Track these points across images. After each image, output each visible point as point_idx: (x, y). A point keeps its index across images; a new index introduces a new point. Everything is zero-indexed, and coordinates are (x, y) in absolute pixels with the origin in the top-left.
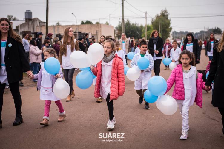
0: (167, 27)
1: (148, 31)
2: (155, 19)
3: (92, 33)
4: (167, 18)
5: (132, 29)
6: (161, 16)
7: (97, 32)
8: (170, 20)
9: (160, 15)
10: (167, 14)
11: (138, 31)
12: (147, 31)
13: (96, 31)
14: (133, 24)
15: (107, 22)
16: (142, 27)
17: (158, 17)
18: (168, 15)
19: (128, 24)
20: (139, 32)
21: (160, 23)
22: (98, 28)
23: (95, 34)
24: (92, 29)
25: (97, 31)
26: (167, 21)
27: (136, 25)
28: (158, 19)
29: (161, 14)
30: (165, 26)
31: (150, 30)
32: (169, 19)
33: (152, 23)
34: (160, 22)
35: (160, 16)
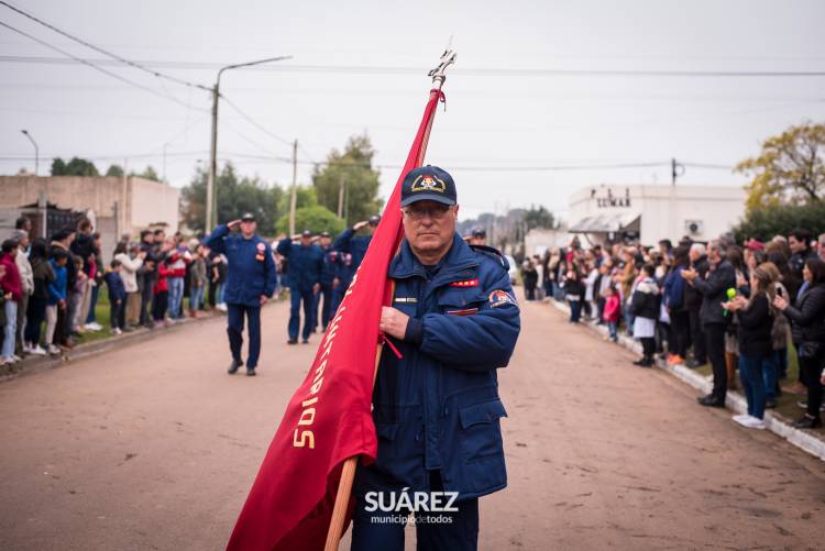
0: (367, 199)
1: (300, 210)
2: (325, 167)
3: (98, 208)
4: (368, 167)
5: (241, 199)
6: (347, 155)
7: (115, 209)
8: (379, 174)
9: (342, 152)
10: (370, 150)
11: (262, 204)
12: (298, 206)
13: (112, 205)
14: (246, 181)
15: (150, 169)
16: (277, 191)
17: (336, 162)
18: (370, 155)
19: (228, 180)
20: (264, 210)
21: (342, 183)
22: (121, 191)
23: (108, 213)
24: (98, 193)
25: (116, 204)
26: (366, 177)
27: (259, 185)
28: (334, 168)
29: (347, 148)
30: (362, 195)
31: (305, 203)
32: (374, 168)
33: (315, 179)
34: (344, 177)
35: (344, 157)
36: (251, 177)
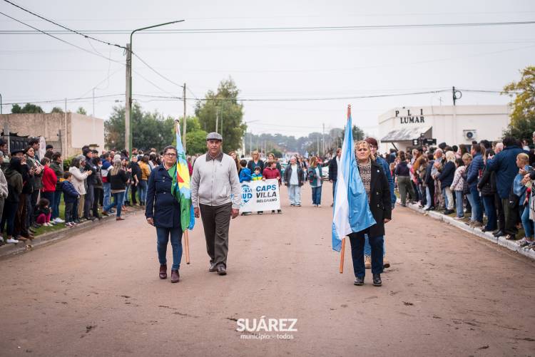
0: (234, 125)
1: (189, 134)
2: (205, 102)
3: (46, 136)
4: (234, 102)
5: (146, 128)
6: (220, 94)
7: (60, 135)
8: (242, 106)
9: (216, 92)
10: (236, 90)
11: (161, 132)
12: (187, 132)
13: (58, 133)
14: (148, 115)
15: (81, 109)
16: (169, 121)
17: (211, 98)
18: (236, 93)
19: (136, 115)
20: (162, 135)
21: (217, 114)
22: (63, 123)
23: (56, 139)
24: (46, 125)
25: (60, 131)
26: (233, 108)
27: (157, 118)
28: (211, 104)
29: (219, 89)
30: (231, 122)
31: (193, 129)
32: (238, 102)
33: (197, 112)
34: (218, 109)
35: (217, 96)
36: (152, 113)
